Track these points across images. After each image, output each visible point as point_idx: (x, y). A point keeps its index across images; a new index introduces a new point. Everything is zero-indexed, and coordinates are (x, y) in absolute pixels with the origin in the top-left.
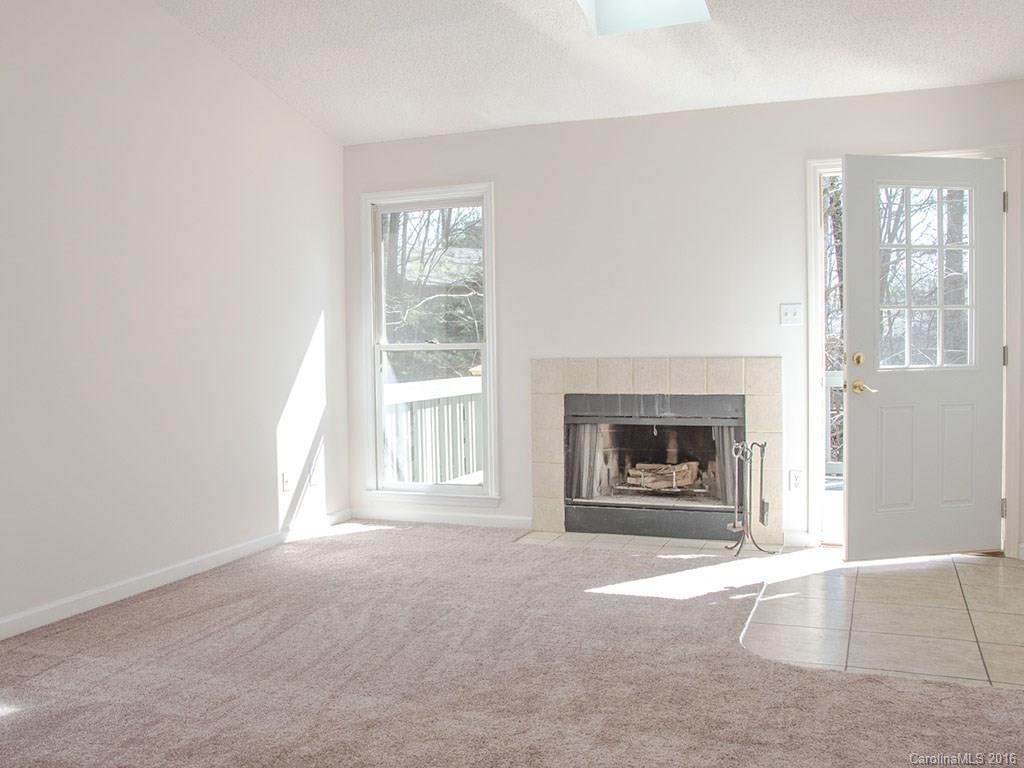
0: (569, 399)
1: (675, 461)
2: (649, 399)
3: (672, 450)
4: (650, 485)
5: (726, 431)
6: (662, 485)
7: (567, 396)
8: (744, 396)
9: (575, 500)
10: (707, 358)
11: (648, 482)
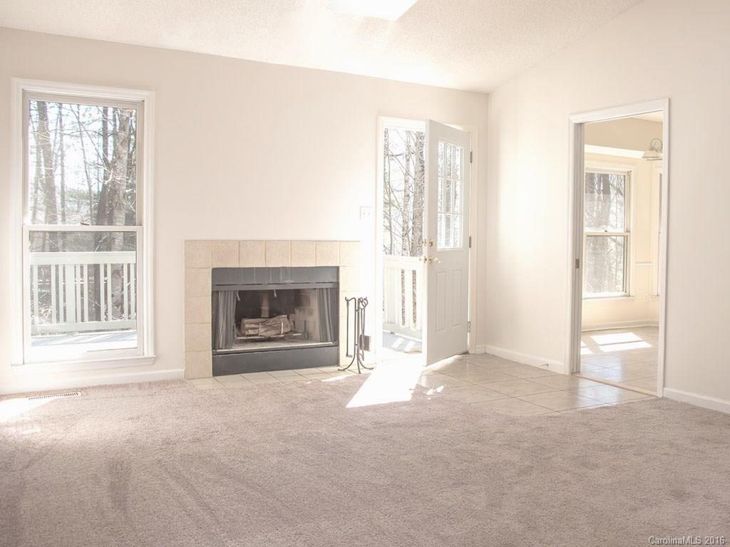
0: (216, 272)
1: (267, 316)
2: (276, 271)
3: (265, 308)
4: (264, 334)
5: (325, 291)
6: (271, 333)
7: (214, 270)
8: (338, 268)
9: (218, 351)
10: (317, 241)
11: (262, 332)
